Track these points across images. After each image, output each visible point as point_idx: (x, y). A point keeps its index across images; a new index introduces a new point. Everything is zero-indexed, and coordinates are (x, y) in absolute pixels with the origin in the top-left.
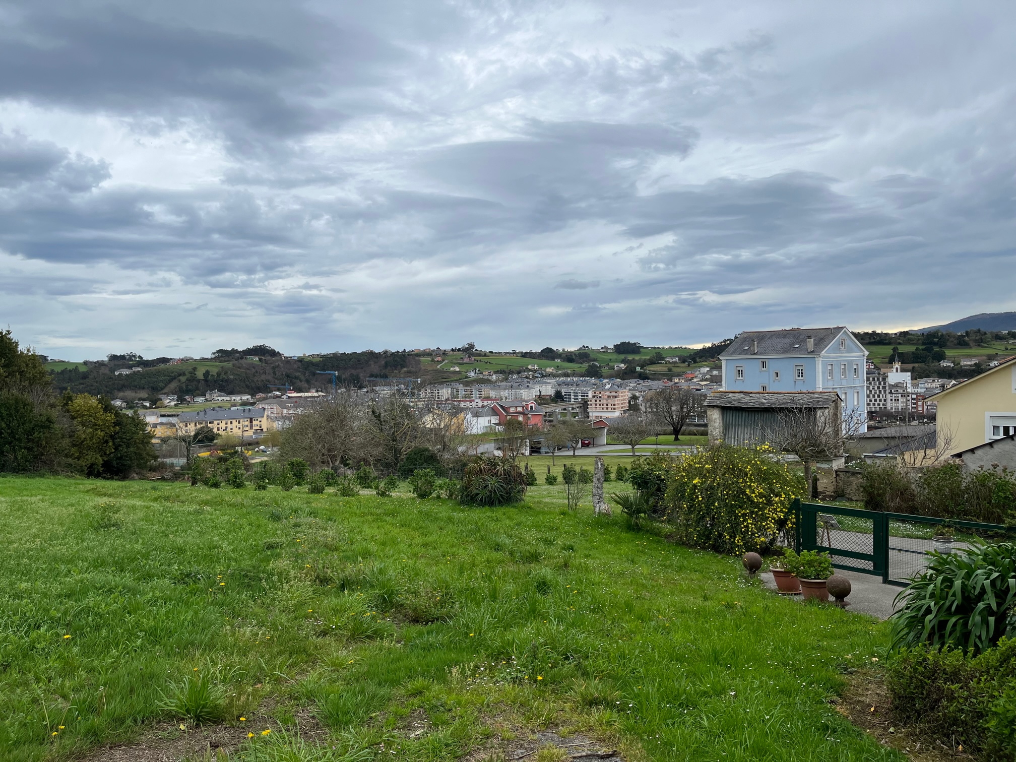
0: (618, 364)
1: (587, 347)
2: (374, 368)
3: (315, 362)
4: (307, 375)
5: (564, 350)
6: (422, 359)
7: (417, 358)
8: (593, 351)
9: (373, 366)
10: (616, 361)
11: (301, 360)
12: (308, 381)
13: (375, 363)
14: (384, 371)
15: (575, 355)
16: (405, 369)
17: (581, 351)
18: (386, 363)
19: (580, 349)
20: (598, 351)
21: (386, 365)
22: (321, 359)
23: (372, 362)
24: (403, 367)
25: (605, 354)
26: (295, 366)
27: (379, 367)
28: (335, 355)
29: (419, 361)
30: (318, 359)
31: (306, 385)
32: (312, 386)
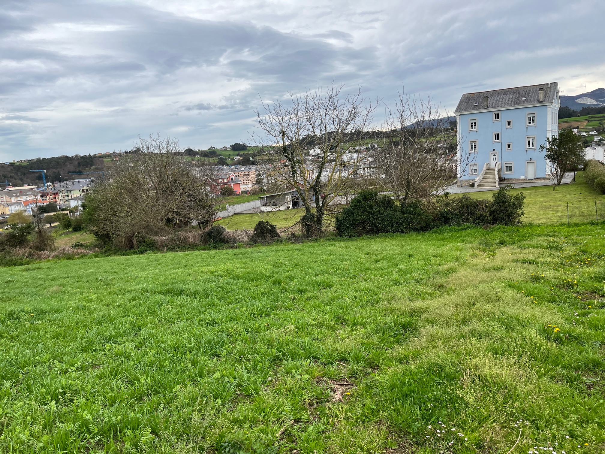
0: (236, 157)
1: (214, 147)
2: (71, 167)
3: (24, 166)
4: (19, 175)
5: (199, 150)
6: (105, 159)
7: (101, 159)
8: (218, 150)
9: (69, 166)
10: (234, 155)
11: (12, 165)
12: (21, 179)
13: (70, 164)
14: (78, 169)
15: (207, 152)
16: (94, 167)
17: (211, 150)
18: (79, 163)
19: (210, 149)
20: (221, 150)
21: (79, 165)
22: (28, 163)
23: (68, 163)
24: (92, 165)
25: (227, 151)
26: (9, 169)
27: (74, 166)
28: (39, 160)
29: (103, 161)
30: (25, 164)
31: (20, 182)
32: (25, 182)
